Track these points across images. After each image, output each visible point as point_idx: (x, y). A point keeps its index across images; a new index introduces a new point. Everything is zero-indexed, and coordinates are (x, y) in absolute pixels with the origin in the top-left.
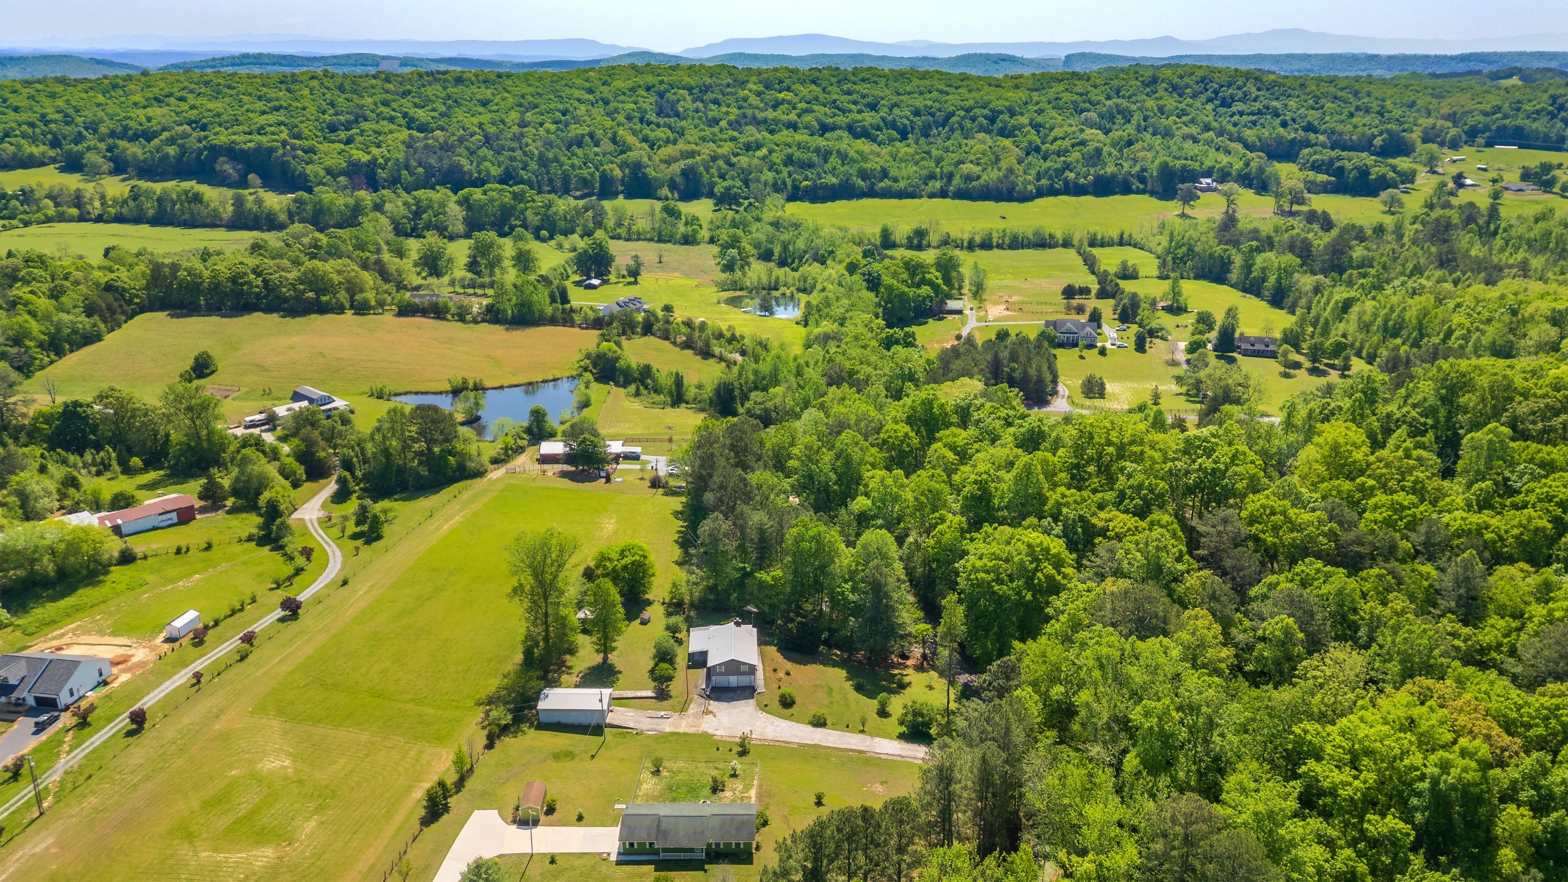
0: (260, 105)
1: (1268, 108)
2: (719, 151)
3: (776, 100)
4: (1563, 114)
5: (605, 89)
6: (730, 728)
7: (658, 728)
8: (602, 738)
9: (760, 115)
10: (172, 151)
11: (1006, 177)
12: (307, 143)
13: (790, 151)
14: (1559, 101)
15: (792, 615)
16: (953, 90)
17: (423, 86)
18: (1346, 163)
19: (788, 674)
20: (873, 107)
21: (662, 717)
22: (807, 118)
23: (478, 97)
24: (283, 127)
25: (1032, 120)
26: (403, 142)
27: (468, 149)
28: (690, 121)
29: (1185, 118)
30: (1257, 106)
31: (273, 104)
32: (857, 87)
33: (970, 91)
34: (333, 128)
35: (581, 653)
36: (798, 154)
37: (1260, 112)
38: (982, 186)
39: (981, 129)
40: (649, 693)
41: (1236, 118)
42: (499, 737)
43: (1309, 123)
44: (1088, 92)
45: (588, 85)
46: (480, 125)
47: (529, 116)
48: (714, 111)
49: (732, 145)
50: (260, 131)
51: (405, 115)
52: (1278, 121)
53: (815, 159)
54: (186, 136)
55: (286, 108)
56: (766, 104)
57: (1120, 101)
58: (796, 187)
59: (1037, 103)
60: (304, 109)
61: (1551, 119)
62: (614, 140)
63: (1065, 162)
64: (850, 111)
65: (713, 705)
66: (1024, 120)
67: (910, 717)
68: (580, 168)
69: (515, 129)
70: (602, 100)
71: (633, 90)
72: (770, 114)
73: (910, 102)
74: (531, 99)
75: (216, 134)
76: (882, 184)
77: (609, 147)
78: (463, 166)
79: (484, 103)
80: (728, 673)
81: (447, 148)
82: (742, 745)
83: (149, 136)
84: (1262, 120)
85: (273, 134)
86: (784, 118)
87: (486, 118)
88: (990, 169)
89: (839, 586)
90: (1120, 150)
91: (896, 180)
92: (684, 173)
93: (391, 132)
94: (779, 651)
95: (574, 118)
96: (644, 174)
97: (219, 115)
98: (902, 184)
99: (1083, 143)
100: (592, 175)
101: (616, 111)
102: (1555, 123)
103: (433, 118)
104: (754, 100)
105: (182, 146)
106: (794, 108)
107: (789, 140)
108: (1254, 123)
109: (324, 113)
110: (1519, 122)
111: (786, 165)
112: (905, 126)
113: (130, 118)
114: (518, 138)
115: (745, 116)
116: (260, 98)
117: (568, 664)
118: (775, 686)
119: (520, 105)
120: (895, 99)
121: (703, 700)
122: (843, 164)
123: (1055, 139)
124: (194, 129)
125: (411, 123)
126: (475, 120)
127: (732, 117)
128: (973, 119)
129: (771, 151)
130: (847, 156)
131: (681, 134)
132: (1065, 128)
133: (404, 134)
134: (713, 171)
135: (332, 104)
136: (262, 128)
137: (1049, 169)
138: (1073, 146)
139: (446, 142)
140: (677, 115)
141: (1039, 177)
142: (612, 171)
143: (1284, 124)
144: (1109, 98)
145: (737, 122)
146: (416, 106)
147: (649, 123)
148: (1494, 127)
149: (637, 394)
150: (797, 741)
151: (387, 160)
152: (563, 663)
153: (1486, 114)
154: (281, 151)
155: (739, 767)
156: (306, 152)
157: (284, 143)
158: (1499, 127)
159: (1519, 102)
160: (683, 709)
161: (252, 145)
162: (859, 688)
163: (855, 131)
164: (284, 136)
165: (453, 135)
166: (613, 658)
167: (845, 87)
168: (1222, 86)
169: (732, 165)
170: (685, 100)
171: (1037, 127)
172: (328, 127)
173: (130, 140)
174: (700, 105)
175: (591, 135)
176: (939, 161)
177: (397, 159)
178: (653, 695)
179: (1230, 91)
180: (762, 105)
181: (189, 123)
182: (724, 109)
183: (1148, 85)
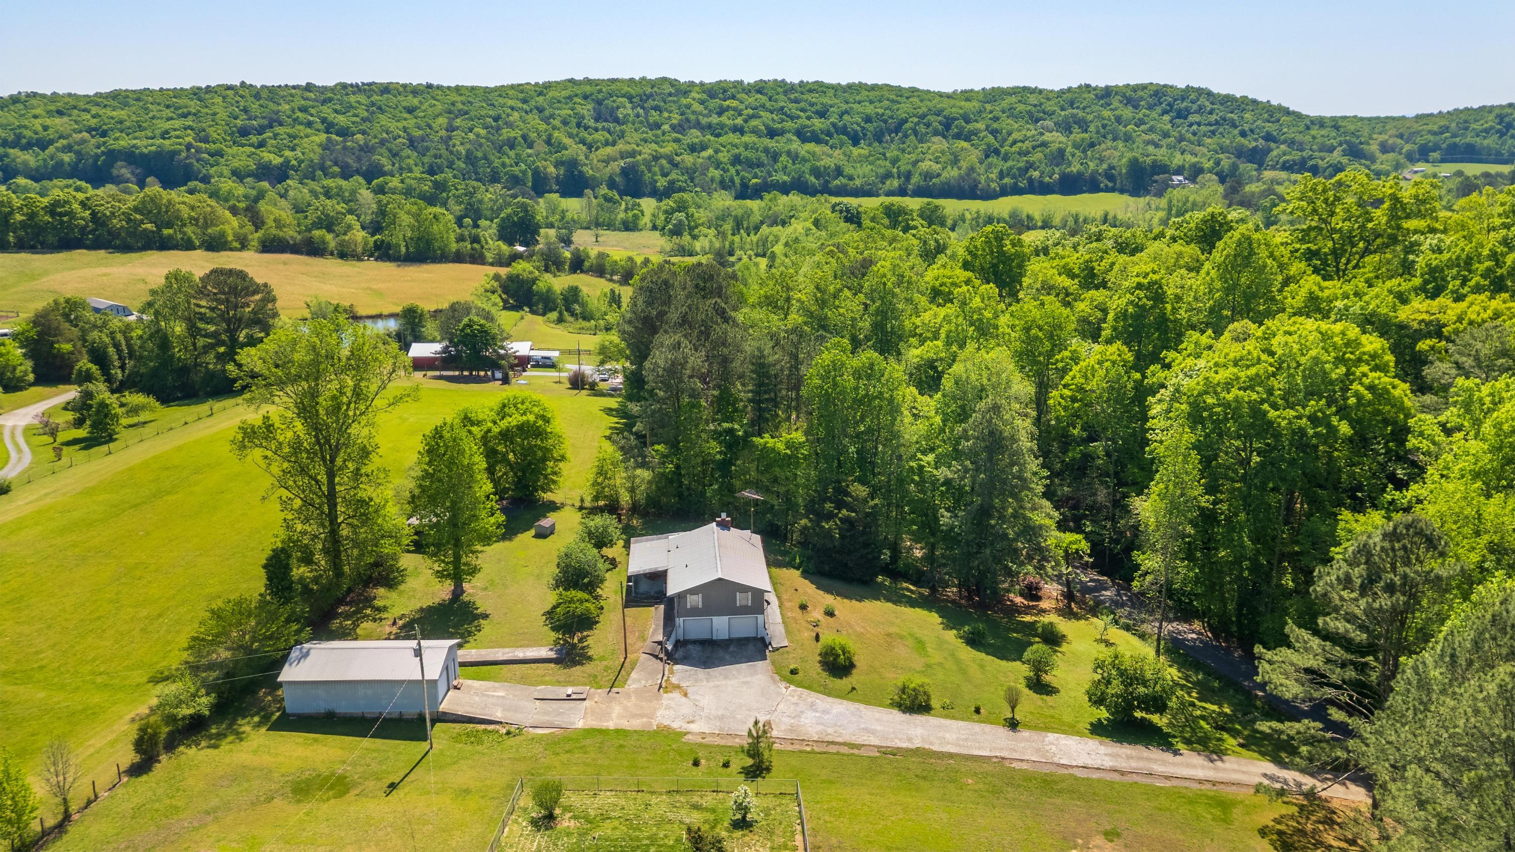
0: (168, 113)
1: (1224, 119)
2: (662, 150)
3: (721, 107)
4: (1512, 131)
5: (540, 99)
6: (721, 718)
7: (558, 721)
8: (425, 745)
9: (704, 121)
10: (67, 158)
11: (968, 175)
12: (212, 147)
13: (737, 151)
14: (1507, 119)
15: (828, 506)
16: (904, 99)
17: (347, 94)
18: (1320, 162)
19: (830, 613)
20: (822, 114)
21: (569, 698)
22: (754, 123)
23: (404, 104)
24: (189, 131)
25: (987, 127)
26: (320, 145)
27: (390, 151)
28: (630, 125)
29: (1143, 127)
30: (1213, 118)
31: (180, 111)
32: (805, 97)
33: (922, 101)
34: (244, 132)
35: (411, 583)
36: (745, 154)
37: (1217, 123)
38: (943, 184)
39: (936, 133)
40: (544, 652)
41: (1195, 127)
42: (170, 746)
43: (1268, 133)
44: (1041, 104)
45: (521, 96)
46: (405, 130)
47: (458, 122)
48: (654, 116)
49: (675, 146)
50: (165, 135)
51: (324, 121)
52: (1236, 132)
53: (764, 157)
54: (83, 142)
55: (195, 114)
56: (710, 111)
57: (1075, 111)
58: (744, 185)
59: (991, 112)
60: (215, 114)
61: (1501, 137)
62: (548, 142)
63: (1027, 162)
64: (798, 117)
65: (680, 672)
66: (981, 126)
67: (1116, 687)
68: (511, 166)
69: (443, 133)
70: (537, 108)
71: (570, 98)
72: (715, 119)
73: (861, 110)
74: (461, 106)
75: (116, 139)
76: (837, 182)
77: (543, 148)
78: (384, 166)
79: (410, 110)
80: (709, 610)
81: (367, 149)
82: (754, 751)
83: (43, 144)
84: (1221, 130)
85: (178, 137)
86: (730, 122)
87: (411, 122)
88: (949, 168)
89: (913, 457)
90: (1084, 151)
91: (851, 178)
92: (624, 172)
93: (307, 136)
94: (806, 574)
95: (506, 123)
96: (580, 172)
97: (121, 122)
98: (858, 182)
99: (1044, 144)
100: (524, 172)
101: (552, 116)
102: (1505, 141)
103: (353, 123)
104: (697, 107)
105: (78, 153)
106: (740, 115)
107: (737, 141)
108: (1213, 133)
109: (236, 118)
110: (1468, 139)
111: (733, 164)
112: (856, 132)
113: (25, 127)
114: (446, 141)
115: (688, 120)
116: (168, 107)
117: (378, 603)
118: (809, 635)
119: (450, 112)
120: (844, 107)
121: (659, 665)
122: (794, 164)
123: (1015, 142)
124: (93, 137)
125: (329, 127)
126: (400, 125)
127: (675, 122)
128: (928, 125)
129: (717, 151)
130: (797, 156)
131: (622, 135)
132: (1024, 132)
133: (323, 137)
134: (656, 169)
135: (245, 110)
136: (167, 132)
137: (1011, 168)
138: (1034, 148)
139: (366, 144)
140: (617, 121)
141: (1001, 175)
142: (545, 168)
143: (1243, 134)
144: (1063, 109)
145: (680, 125)
146: (336, 111)
147: (586, 128)
148: (1444, 146)
149: (560, 320)
150: (876, 742)
151: (300, 162)
152: (368, 601)
153: (1435, 133)
154: (184, 155)
155: (753, 802)
156: (212, 155)
157: (189, 146)
158: (1449, 146)
159: (1466, 122)
160: (616, 681)
161: (153, 148)
162: (974, 641)
163: (803, 135)
164: (189, 139)
165: (375, 137)
166: (472, 589)
167: (792, 96)
168: (1176, 100)
169: (676, 165)
170: (625, 107)
171: (994, 132)
172: (239, 132)
173: (24, 148)
174: (641, 111)
175: (524, 137)
176: (894, 161)
177: (312, 161)
178: (552, 655)
179: (1185, 104)
180: (706, 112)
181: (89, 130)
182: (666, 115)
183: (1102, 97)
